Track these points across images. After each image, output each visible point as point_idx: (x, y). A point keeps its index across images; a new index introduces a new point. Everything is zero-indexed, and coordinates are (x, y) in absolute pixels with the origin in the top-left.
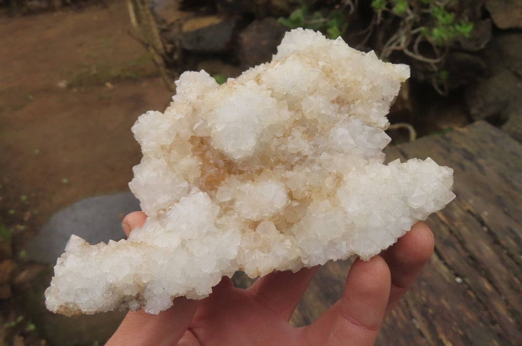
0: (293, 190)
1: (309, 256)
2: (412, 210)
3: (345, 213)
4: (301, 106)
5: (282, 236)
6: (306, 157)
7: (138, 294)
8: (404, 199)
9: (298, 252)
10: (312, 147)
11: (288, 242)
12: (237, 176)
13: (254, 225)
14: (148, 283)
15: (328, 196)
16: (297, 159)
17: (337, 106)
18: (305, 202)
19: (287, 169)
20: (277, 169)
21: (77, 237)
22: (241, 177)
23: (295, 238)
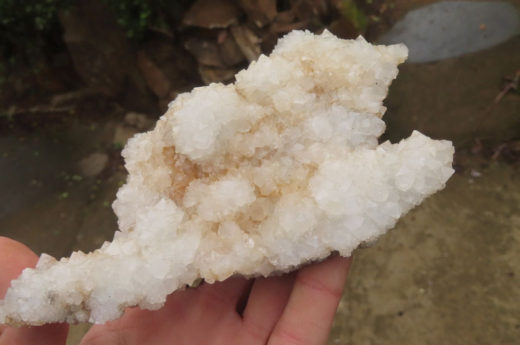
0: (260, 186)
1: (277, 255)
2: (400, 193)
3: (315, 203)
4: (272, 100)
5: (246, 236)
6: (276, 150)
7: (83, 303)
8: (391, 182)
9: (263, 251)
10: (283, 140)
11: (251, 242)
12: (203, 179)
13: (216, 227)
14: (92, 291)
15: (299, 187)
16: (264, 153)
17: (314, 95)
18: (274, 198)
19: (254, 166)
20: (242, 166)
21: (47, 255)
22: (207, 180)
23: (261, 237)
